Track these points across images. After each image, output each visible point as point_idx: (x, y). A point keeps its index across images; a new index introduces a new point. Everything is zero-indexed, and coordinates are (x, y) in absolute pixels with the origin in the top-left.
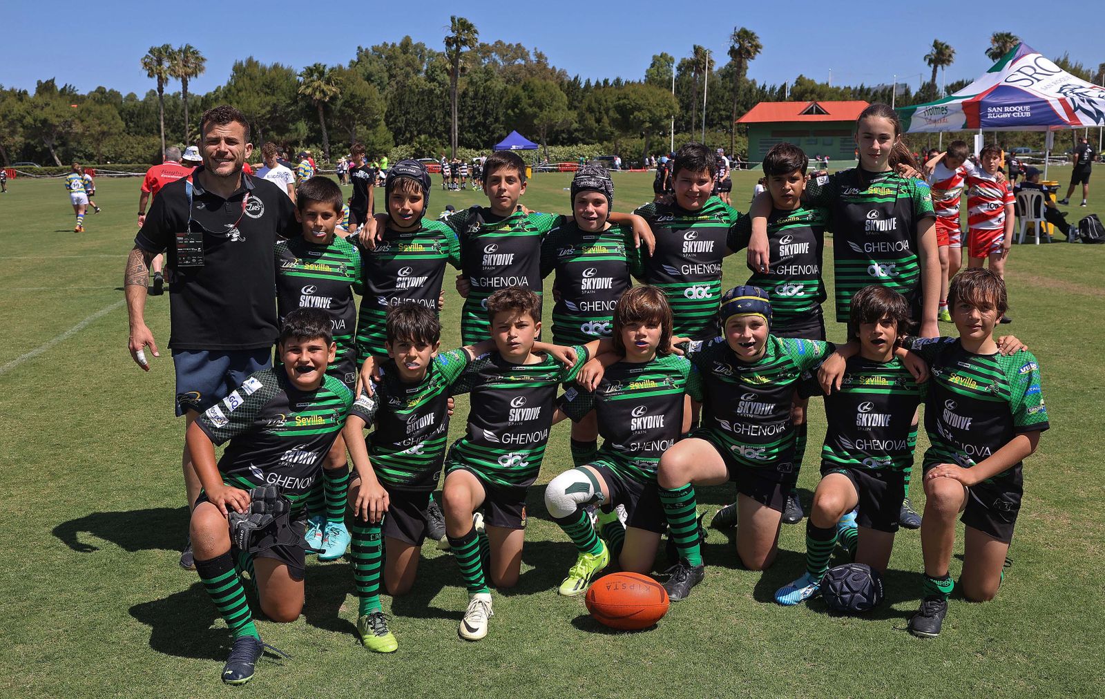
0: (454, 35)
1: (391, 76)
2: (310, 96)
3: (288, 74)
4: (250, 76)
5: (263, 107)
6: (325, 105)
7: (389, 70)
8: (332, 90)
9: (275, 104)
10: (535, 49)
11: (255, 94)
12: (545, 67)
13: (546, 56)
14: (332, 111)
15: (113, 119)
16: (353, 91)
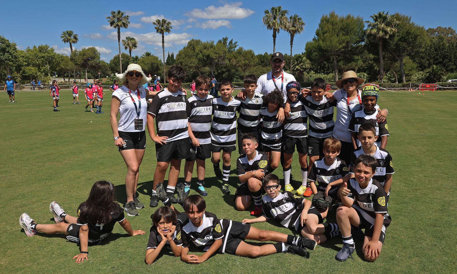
2: (375, 35)
4: (333, 23)
6: (385, 41)
9: (349, 42)
11: (336, 35)
14: (390, 45)
15: (252, 57)
16: (409, 30)
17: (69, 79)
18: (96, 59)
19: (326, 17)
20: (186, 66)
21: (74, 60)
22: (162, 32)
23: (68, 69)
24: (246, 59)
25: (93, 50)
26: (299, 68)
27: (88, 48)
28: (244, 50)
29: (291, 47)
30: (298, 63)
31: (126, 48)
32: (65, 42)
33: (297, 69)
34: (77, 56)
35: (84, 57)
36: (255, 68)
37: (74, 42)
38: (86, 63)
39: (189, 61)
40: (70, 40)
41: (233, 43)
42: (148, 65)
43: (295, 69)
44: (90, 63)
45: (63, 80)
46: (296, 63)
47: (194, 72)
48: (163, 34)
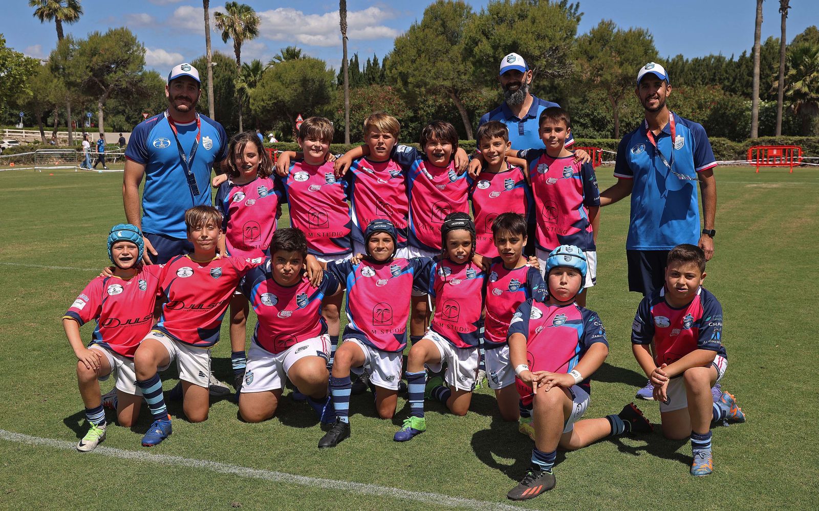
17: (55, 133)
18: (131, 67)
20: (419, 86)
21: (64, 69)
23: (50, 100)
24: (627, 60)
25: (125, 40)
26: (806, 89)
27: (108, 31)
28: (615, 31)
29: (784, 17)
30: (799, 71)
31: (226, 36)
32: (41, 17)
33: (798, 94)
34: (72, 56)
35: (95, 59)
37: (69, 19)
38: (101, 81)
39: (430, 71)
40: (56, 10)
42: (294, 86)
43: (791, 92)
44: (111, 78)
45: (40, 135)
47: (440, 107)
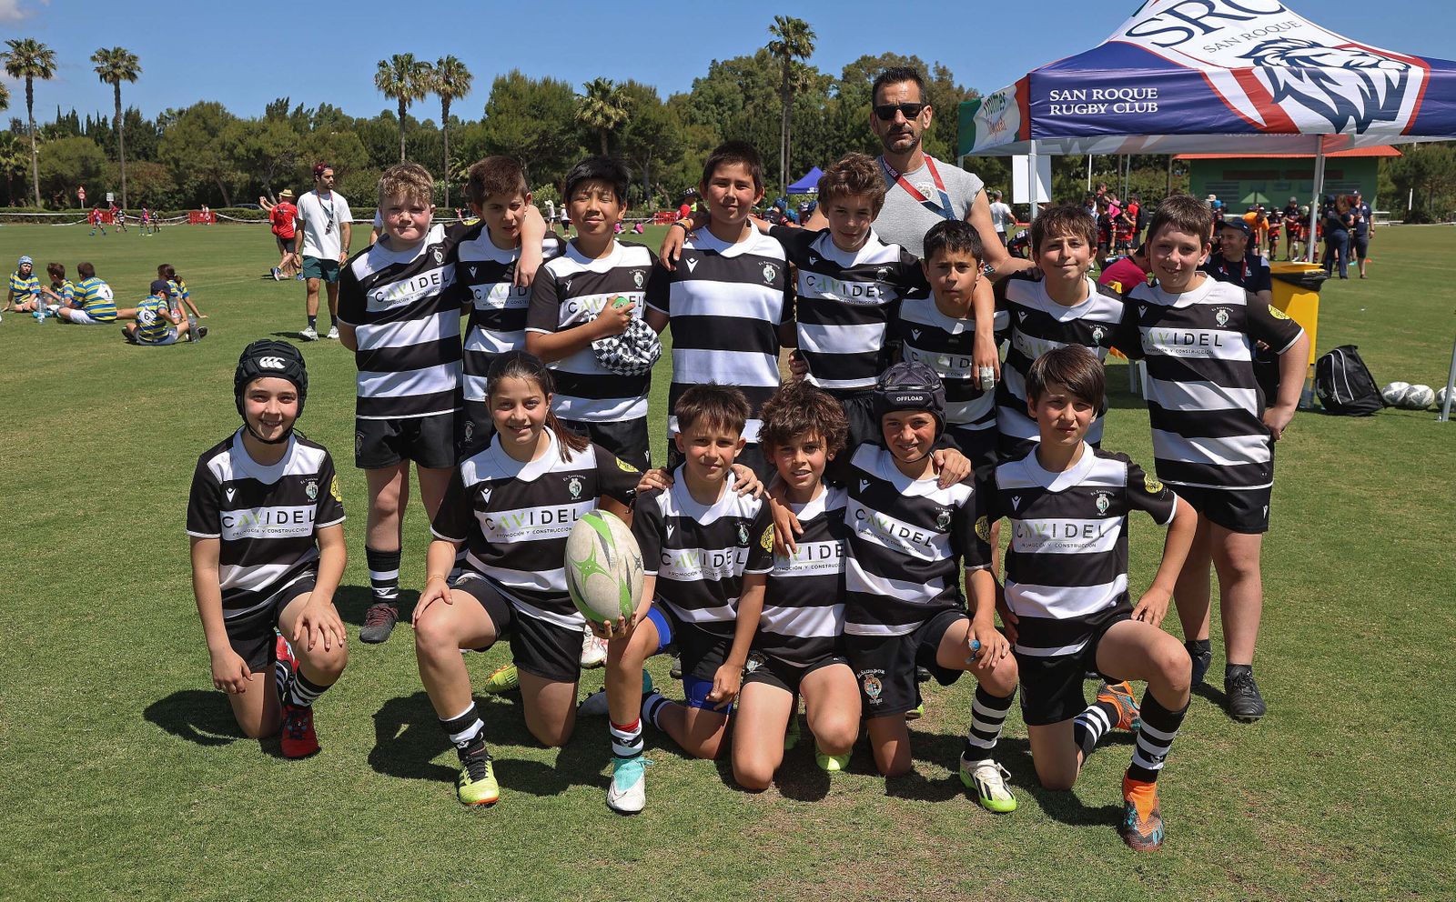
0: (782, 39)
1: (748, 98)
2: (589, 121)
3: (564, 93)
4: (515, 93)
5: (529, 135)
6: (610, 134)
7: (745, 89)
8: (615, 114)
9: (545, 131)
10: (937, 63)
11: (520, 118)
12: (949, 87)
13: (951, 71)
14: (618, 141)
15: (354, 150)
16: (645, 115)
19: (504, 79)
22: (115, 80)
36: (361, 174)
41: (304, 111)
46: (459, 164)
48: (117, 85)
